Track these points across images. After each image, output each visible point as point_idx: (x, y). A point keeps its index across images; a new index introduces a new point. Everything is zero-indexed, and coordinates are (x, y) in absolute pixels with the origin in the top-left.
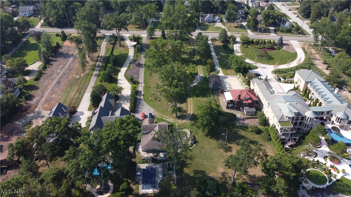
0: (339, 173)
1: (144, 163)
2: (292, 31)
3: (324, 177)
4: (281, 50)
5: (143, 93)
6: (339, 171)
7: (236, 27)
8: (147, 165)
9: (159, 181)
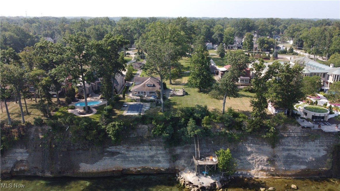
1: (132, 102)
3: (325, 110)
4: (276, 60)
5: (140, 74)
8: (136, 103)
9: (145, 110)
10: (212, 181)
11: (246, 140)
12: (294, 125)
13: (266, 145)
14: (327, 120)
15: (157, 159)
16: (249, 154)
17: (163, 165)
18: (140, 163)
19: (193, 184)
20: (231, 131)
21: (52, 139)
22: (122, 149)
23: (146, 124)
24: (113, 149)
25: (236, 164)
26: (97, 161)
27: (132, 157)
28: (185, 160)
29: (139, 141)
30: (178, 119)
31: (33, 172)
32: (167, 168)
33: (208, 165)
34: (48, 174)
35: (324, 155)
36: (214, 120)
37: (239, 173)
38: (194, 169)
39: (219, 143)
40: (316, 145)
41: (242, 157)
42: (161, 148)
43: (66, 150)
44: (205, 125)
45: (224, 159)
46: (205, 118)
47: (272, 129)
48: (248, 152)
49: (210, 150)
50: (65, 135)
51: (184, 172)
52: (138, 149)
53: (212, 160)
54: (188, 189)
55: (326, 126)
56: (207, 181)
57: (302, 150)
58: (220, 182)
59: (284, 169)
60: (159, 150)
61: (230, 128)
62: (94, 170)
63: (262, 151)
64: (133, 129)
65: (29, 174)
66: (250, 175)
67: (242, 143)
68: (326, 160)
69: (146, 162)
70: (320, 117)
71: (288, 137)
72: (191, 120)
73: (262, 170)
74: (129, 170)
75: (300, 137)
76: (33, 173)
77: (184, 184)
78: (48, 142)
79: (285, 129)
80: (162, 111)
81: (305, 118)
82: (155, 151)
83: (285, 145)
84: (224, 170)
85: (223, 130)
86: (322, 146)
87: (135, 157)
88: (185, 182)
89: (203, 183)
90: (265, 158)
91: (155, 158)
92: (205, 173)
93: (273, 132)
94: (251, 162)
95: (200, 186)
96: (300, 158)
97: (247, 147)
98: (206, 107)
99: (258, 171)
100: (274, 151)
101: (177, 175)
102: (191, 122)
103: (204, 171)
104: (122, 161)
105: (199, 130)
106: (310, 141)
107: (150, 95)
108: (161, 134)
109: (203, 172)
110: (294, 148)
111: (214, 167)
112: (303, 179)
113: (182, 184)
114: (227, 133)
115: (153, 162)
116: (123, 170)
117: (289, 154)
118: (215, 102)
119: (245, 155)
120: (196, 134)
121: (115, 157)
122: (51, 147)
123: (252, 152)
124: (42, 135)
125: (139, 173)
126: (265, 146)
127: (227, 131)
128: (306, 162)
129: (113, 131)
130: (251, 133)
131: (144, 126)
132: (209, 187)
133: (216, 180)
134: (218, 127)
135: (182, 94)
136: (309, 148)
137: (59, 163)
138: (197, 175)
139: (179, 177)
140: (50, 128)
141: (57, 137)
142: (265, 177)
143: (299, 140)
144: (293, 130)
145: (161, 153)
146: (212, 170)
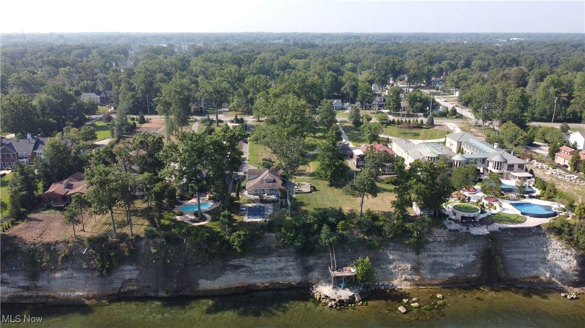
0: (496, 209)
1: (250, 203)
2: (447, 116)
3: (476, 208)
4: (431, 129)
5: (248, 159)
6: (496, 207)
7: (372, 113)
8: (254, 204)
9: (269, 214)
10: (351, 294)
11: (387, 246)
12: (440, 228)
13: (410, 251)
14: (478, 221)
15: (287, 272)
16: (391, 262)
17: (295, 278)
18: (268, 276)
19: (329, 297)
20: (370, 237)
21: (166, 253)
22: (246, 262)
23: (274, 232)
24: (236, 262)
25: (376, 273)
26: (219, 277)
27: (258, 271)
28: (319, 272)
29: (267, 252)
30: (311, 225)
31: (143, 292)
32: (299, 281)
33: (345, 276)
34: (162, 294)
35: (473, 261)
36: (351, 225)
37: (380, 284)
38: (330, 282)
39: (357, 252)
40: (464, 249)
41: (383, 266)
42: (291, 259)
43: (183, 265)
44: (341, 232)
45: (363, 269)
46: (340, 223)
47: (415, 234)
48: (390, 260)
49: (347, 259)
50: (181, 248)
51: (320, 284)
52: (264, 261)
53: (350, 271)
54: (325, 303)
55: (476, 228)
56: (345, 294)
57: (449, 256)
58: (360, 294)
59: (430, 277)
60: (289, 262)
61: (368, 233)
62: (216, 287)
63: (406, 258)
64: (259, 238)
65: (139, 295)
66: (393, 285)
67: (383, 250)
68: (475, 266)
69: (275, 275)
70: (469, 218)
71: (433, 241)
72: (325, 227)
73: (406, 280)
74: (255, 285)
75: (446, 242)
76: (144, 294)
77: (320, 298)
78: (162, 257)
79: (430, 232)
80: (289, 214)
81: (453, 219)
82: (284, 263)
83: (431, 251)
84: (363, 281)
85: (361, 236)
86: (471, 251)
87: (261, 270)
88: (320, 296)
89: (341, 296)
90: (409, 266)
91: (284, 271)
92: (342, 285)
93: (416, 237)
94: (393, 271)
95: (337, 300)
96: (447, 265)
97: (389, 254)
98: (341, 209)
99: (402, 281)
100: (418, 258)
101: (311, 289)
102: (325, 228)
103: (342, 283)
104: (247, 275)
105: (334, 237)
106: (457, 246)
107: (270, 194)
108: (292, 244)
109: (341, 285)
110: (441, 253)
111: (352, 279)
112: (451, 288)
113: (318, 298)
114: (365, 239)
115: (282, 275)
116: (249, 285)
117: (435, 261)
118: (350, 200)
119: (386, 264)
120: (331, 241)
121: (239, 271)
122: (165, 262)
123: (394, 260)
124: (155, 249)
125: (266, 289)
126: (409, 253)
127: (366, 237)
128: (454, 270)
129: (239, 242)
130: (392, 238)
131: (271, 234)
132: (347, 300)
133: (355, 292)
134: (355, 232)
135: (308, 190)
136: (458, 253)
137: (175, 280)
138: (334, 288)
139: (314, 291)
140: (163, 240)
141: (172, 250)
142: (409, 288)
143: (446, 244)
144: (439, 234)
145: (291, 265)
146: (349, 282)
